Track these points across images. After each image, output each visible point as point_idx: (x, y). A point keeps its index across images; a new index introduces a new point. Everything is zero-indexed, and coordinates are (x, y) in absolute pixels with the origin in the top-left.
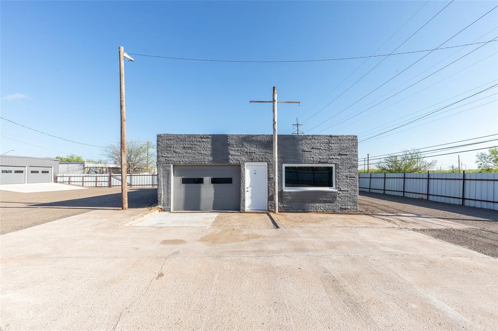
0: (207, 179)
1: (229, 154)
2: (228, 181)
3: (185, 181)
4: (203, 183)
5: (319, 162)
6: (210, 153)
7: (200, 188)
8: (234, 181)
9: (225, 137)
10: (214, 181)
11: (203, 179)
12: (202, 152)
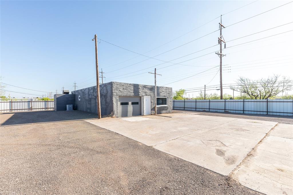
0: (130, 103)
1: (139, 92)
2: (137, 103)
3: (122, 104)
4: (128, 104)
5: (164, 96)
6: (133, 92)
7: (127, 107)
8: (139, 103)
9: (138, 85)
10: (133, 104)
11: (128, 103)
12: (130, 91)
